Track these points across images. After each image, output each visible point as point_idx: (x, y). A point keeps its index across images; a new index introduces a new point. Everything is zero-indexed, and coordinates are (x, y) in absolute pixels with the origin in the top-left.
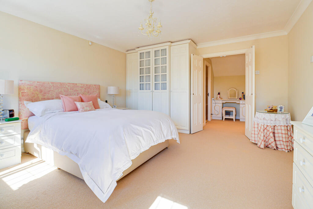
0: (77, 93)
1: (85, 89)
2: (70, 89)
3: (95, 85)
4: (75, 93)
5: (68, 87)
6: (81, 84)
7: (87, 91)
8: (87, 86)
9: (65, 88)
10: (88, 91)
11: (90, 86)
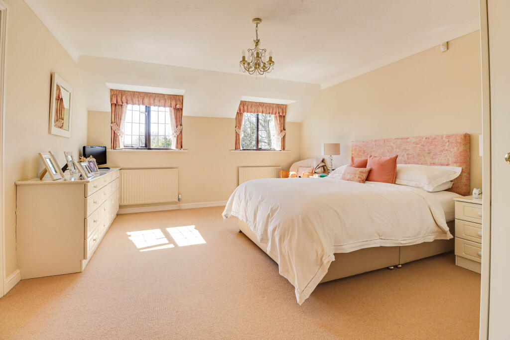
0: (407, 154)
1: (423, 146)
2: (396, 148)
3: (448, 136)
4: (403, 153)
5: (392, 145)
6: (416, 138)
7: (426, 149)
8: (427, 140)
9: (388, 146)
10: (429, 150)
11: (435, 138)
